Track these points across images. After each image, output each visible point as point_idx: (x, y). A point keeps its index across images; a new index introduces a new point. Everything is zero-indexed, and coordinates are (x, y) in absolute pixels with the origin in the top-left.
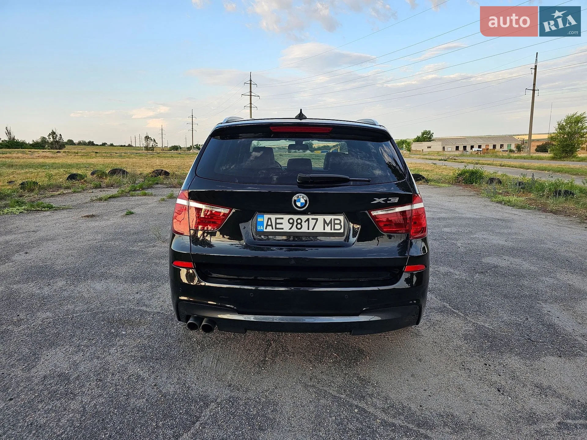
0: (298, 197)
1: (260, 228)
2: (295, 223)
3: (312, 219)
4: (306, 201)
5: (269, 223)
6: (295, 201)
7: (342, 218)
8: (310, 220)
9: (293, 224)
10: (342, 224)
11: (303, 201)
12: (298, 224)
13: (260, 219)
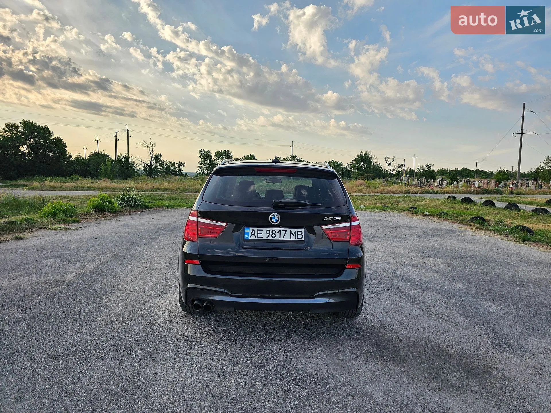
0: (273, 215)
1: (246, 237)
2: (271, 234)
3: (283, 231)
4: (278, 218)
5: (253, 233)
6: (271, 218)
7: (303, 230)
8: (281, 231)
9: (269, 234)
10: (303, 234)
11: (276, 218)
12: (273, 234)
13: (246, 231)
